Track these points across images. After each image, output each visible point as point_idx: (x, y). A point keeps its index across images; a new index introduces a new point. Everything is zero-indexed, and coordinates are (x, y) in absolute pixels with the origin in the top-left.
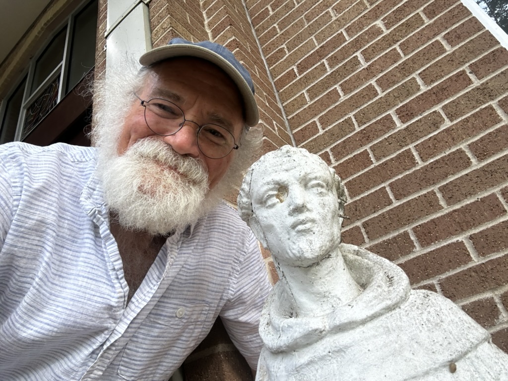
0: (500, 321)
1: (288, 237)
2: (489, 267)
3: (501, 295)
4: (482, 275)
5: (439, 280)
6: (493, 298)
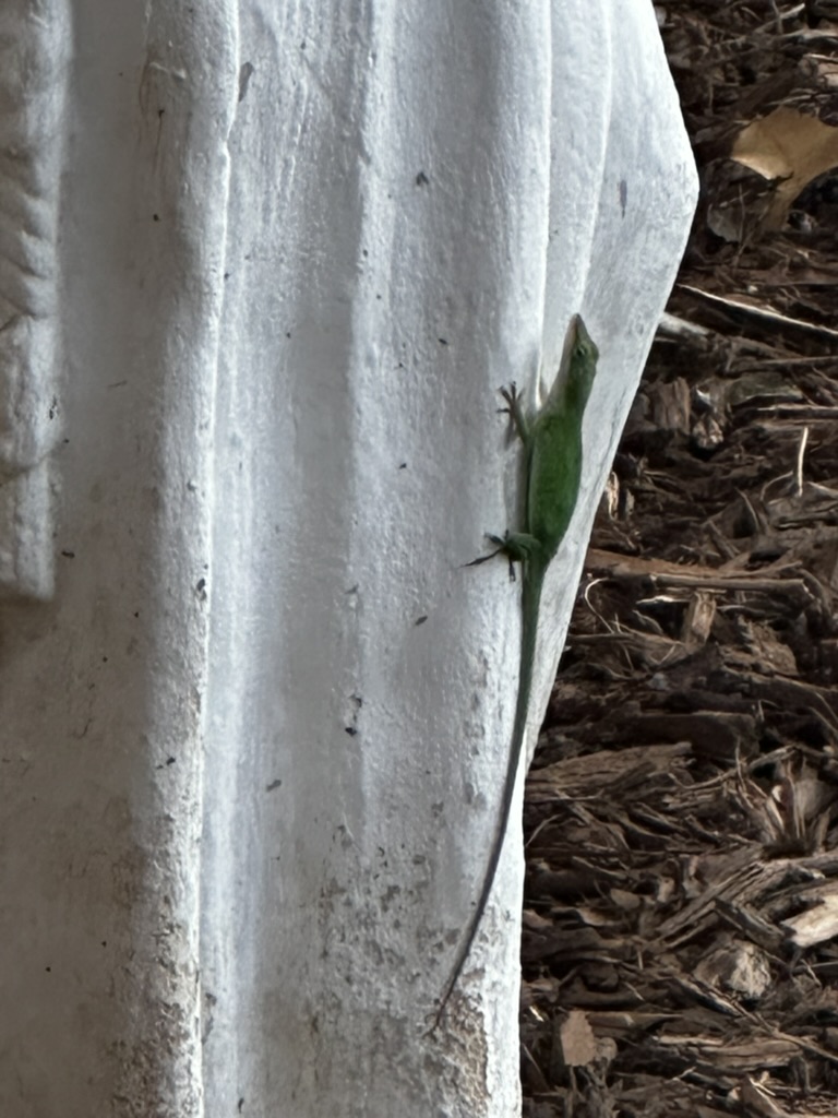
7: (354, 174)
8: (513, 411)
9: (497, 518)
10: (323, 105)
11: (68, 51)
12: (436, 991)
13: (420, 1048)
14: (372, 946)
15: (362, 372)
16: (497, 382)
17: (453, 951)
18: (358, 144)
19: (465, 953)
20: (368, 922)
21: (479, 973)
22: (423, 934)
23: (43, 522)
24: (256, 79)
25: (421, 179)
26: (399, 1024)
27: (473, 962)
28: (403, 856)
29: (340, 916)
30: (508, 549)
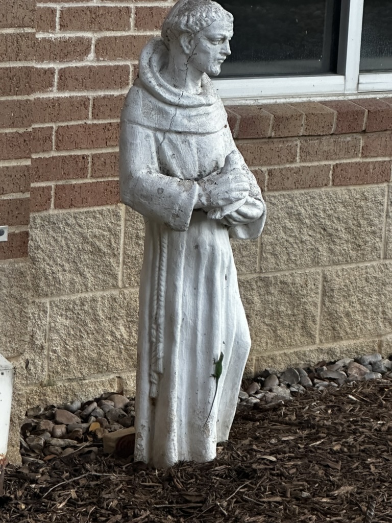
0: (88, 59)
1: (213, 61)
2: (101, 12)
3: (98, 38)
4: (94, 16)
5: (63, 7)
6: (92, 38)
7: (196, 332)
8: (214, 361)
9: (213, 372)
10: (193, 324)
11: (164, 314)
12: (204, 423)
13: (202, 429)
14: (198, 417)
15: (198, 354)
16: (212, 357)
17: (206, 419)
18: (197, 329)
19: (207, 419)
20: (198, 415)
21: (209, 422)
22: (203, 417)
23: (161, 364)
24: (185, 320)
25: (205, 334)
26: (200, 426)
27: (208, 420)
28: (202, 408)
29: (195, 414)
30: (213, 376)
